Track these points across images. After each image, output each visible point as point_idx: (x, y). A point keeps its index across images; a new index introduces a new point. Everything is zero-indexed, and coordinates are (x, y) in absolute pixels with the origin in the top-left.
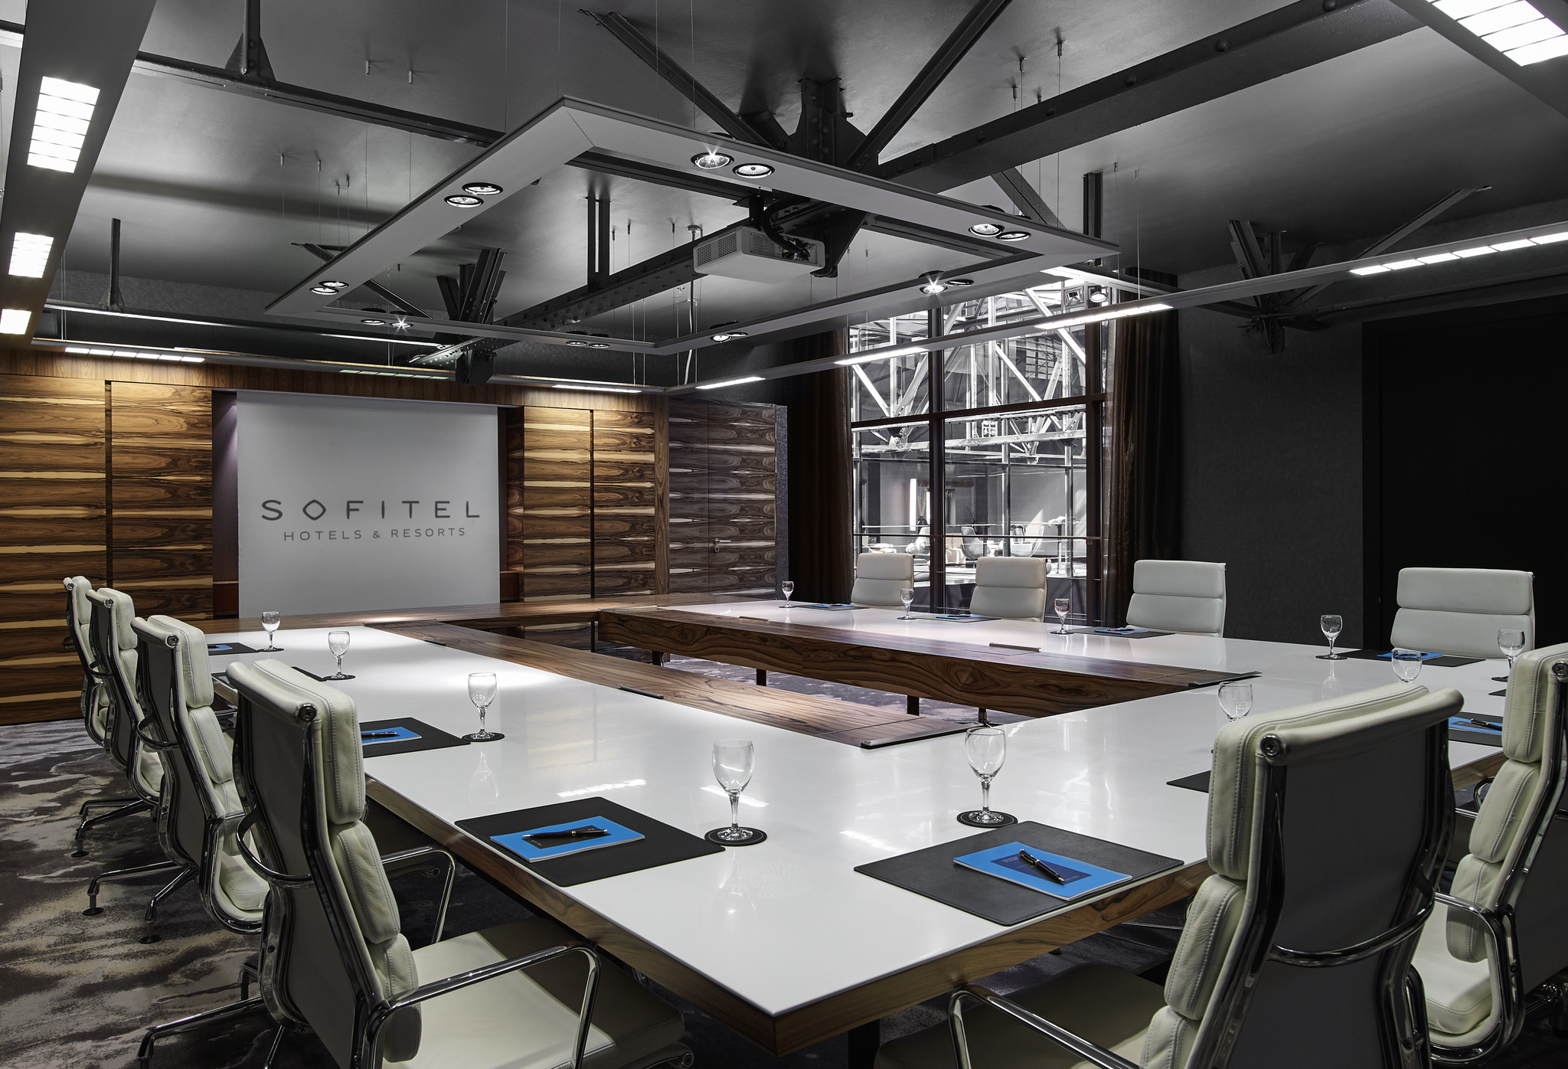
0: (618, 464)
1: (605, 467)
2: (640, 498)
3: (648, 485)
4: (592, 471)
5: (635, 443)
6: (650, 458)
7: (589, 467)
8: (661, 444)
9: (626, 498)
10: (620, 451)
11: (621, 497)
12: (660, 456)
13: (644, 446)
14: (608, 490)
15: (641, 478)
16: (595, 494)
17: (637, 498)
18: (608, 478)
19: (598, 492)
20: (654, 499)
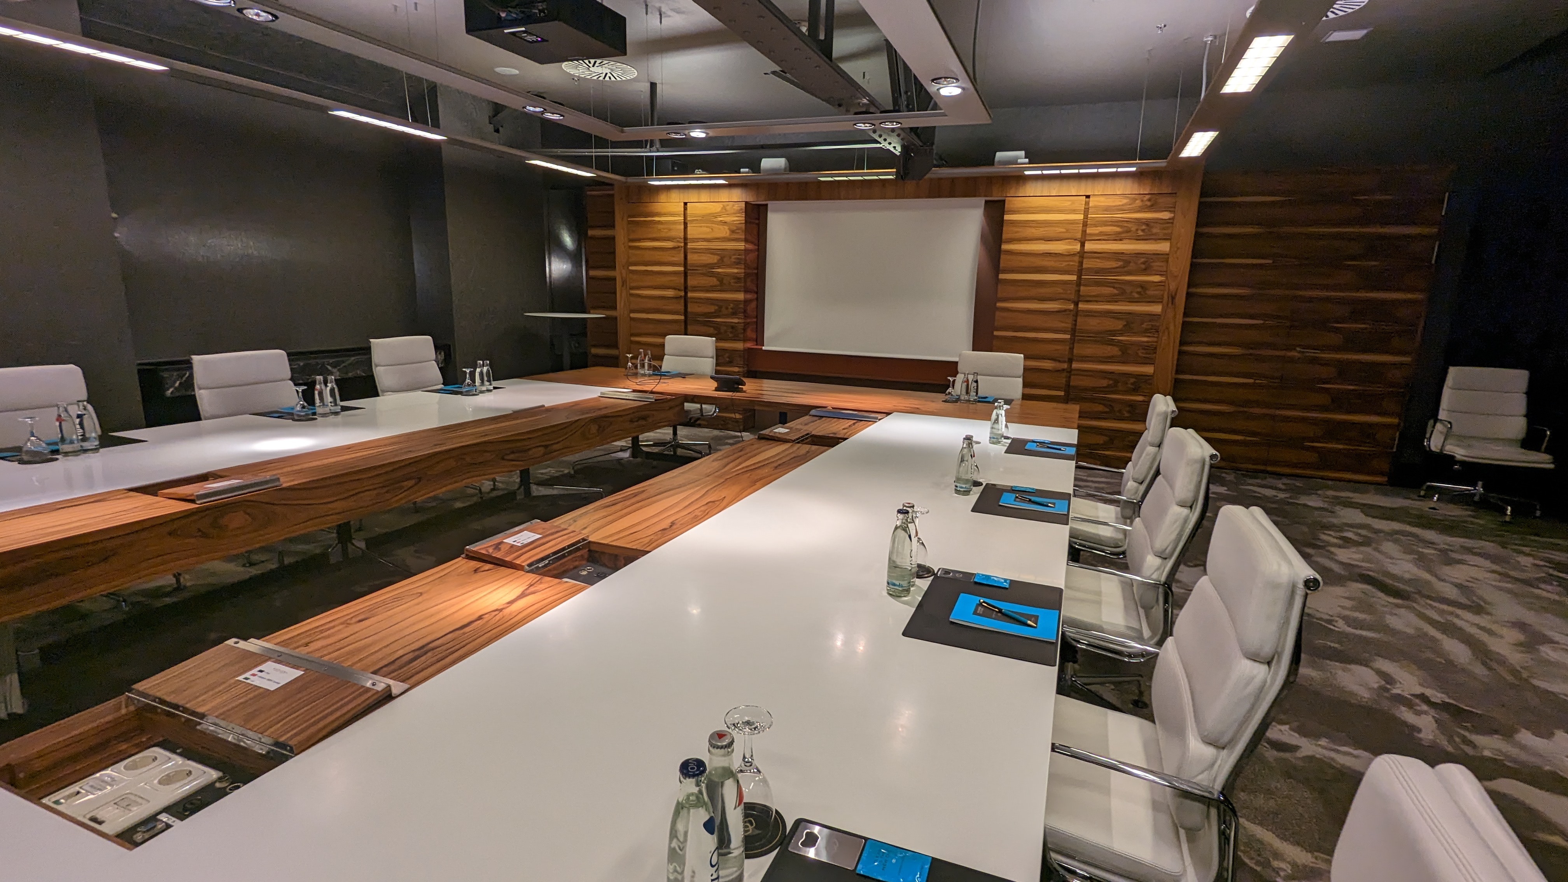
0: (1117, 255)
1: (1098, 258)
2: (1143, 293)
3: (1157, 278)
4: (1081, 263)
5: (1143, 230)
6: (1164, 247)
7: (1077, 258)
8: (1183, 230)
9: (1123, 292)
10: (1121, 240)
11: (1116, 291)
12: (1179, 245)
13: (1155, 234)
14: (1098, 283)
15: (1147, 270)
16: (1082, 288)
17: (1138, 293)
18: (1098, 271)
19: (1085, 285)
20: (1163, 295)
